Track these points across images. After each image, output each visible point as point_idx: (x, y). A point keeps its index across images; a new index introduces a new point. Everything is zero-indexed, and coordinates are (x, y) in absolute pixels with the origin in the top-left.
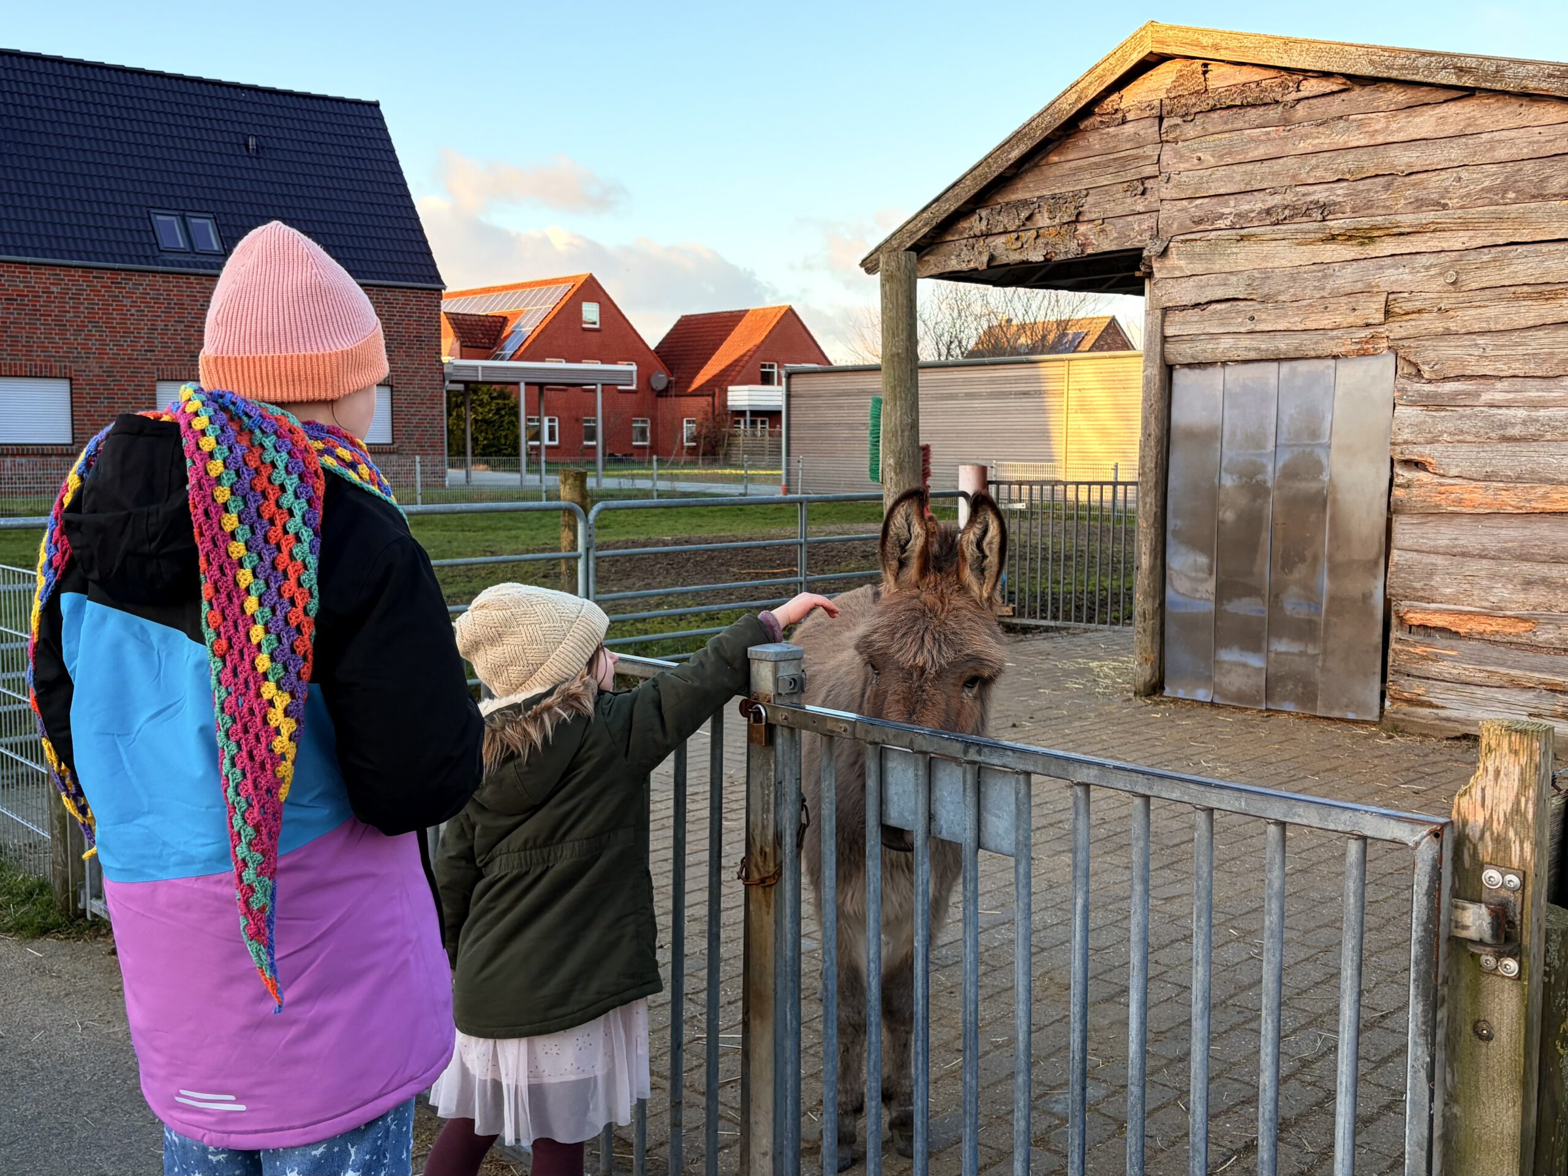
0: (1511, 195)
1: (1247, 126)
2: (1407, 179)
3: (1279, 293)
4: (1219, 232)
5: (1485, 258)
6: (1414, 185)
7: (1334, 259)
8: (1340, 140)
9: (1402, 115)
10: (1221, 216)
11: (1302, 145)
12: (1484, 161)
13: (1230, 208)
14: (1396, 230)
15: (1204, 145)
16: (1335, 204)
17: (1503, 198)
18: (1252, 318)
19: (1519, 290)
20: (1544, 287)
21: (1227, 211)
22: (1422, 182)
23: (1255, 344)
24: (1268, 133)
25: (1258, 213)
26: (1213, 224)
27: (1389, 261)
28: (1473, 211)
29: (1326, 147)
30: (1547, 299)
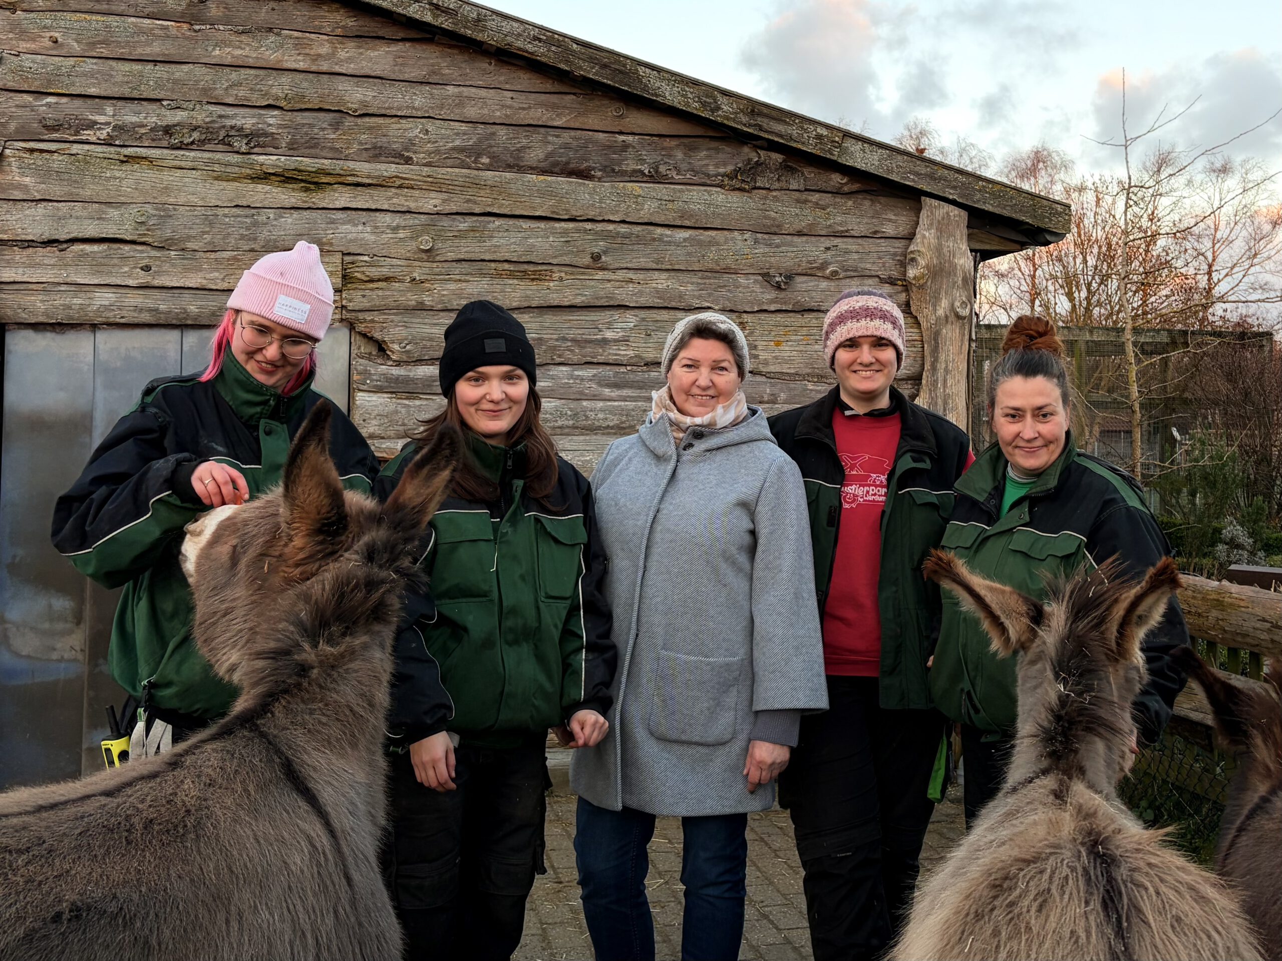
0: (485, 160)
1: (132, 11)
2: (359, 121)
3: (189, 238)
4: (87, 147)
5: (462, 226)
6: (370, 128)
7: (266, 203)
8: (272, 57)
9: (351, 44)
10: (92, 125)
11: (217, 52)
12: (452, 117)
13: (107, 115)
14: (350, 179)
15: (62, 23)
16: (266, 134)
17: (475, 162)
18: (147, 268)
19: (500, 266)
20: (526, 267)
21: (101, 119)
22: (379, 127)
23: (150, 303)
24: (166, 28)
25: (151, 130)
26: (77, 133)
27: (340, 215)
28: (444, 170)
29: (251, 62)
30: (533, 280)
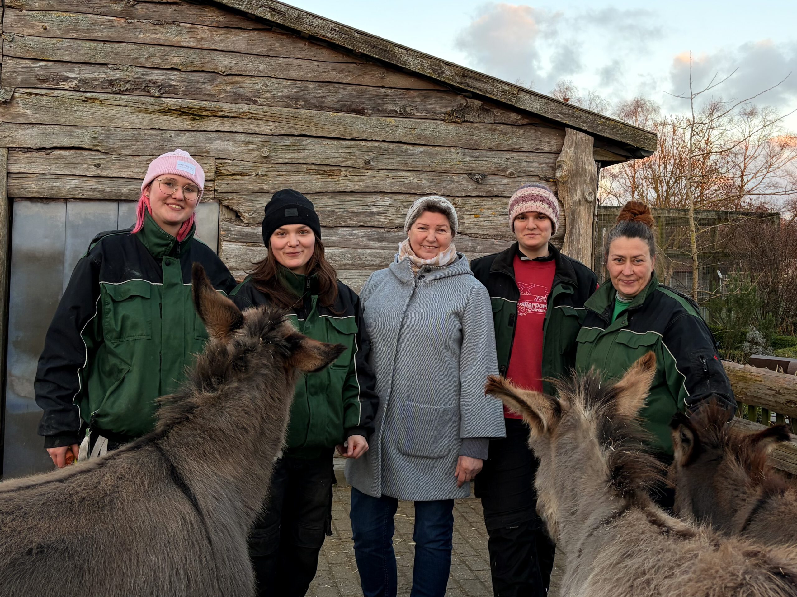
0: (301, 103)
1: (91, 11)
2: (226, 78)
3: (123, 148)
4: (63, 92)
5: (287, 143)
6: (233, 83)
7: (170, 128)
8: (174, 39)
9: (222, 32)
10: (66, 79)
11: (141, 36)
12: (282, 76)
13: (75, 73)
14: (220, 113)
15: (50, 18)
16: (170, 86)
17: (295, 104)
18: (98, 166)
19: (309, 167)
20: (325, 168)
21: (72, 75)
22: (238, 82)
23: (100, 187)
24: (111, 21)
25: (102, 82)
26: (57, 84)
27: (214, 135)
28: (276, 109)
29: (162, 42)
30: (329, 175)
